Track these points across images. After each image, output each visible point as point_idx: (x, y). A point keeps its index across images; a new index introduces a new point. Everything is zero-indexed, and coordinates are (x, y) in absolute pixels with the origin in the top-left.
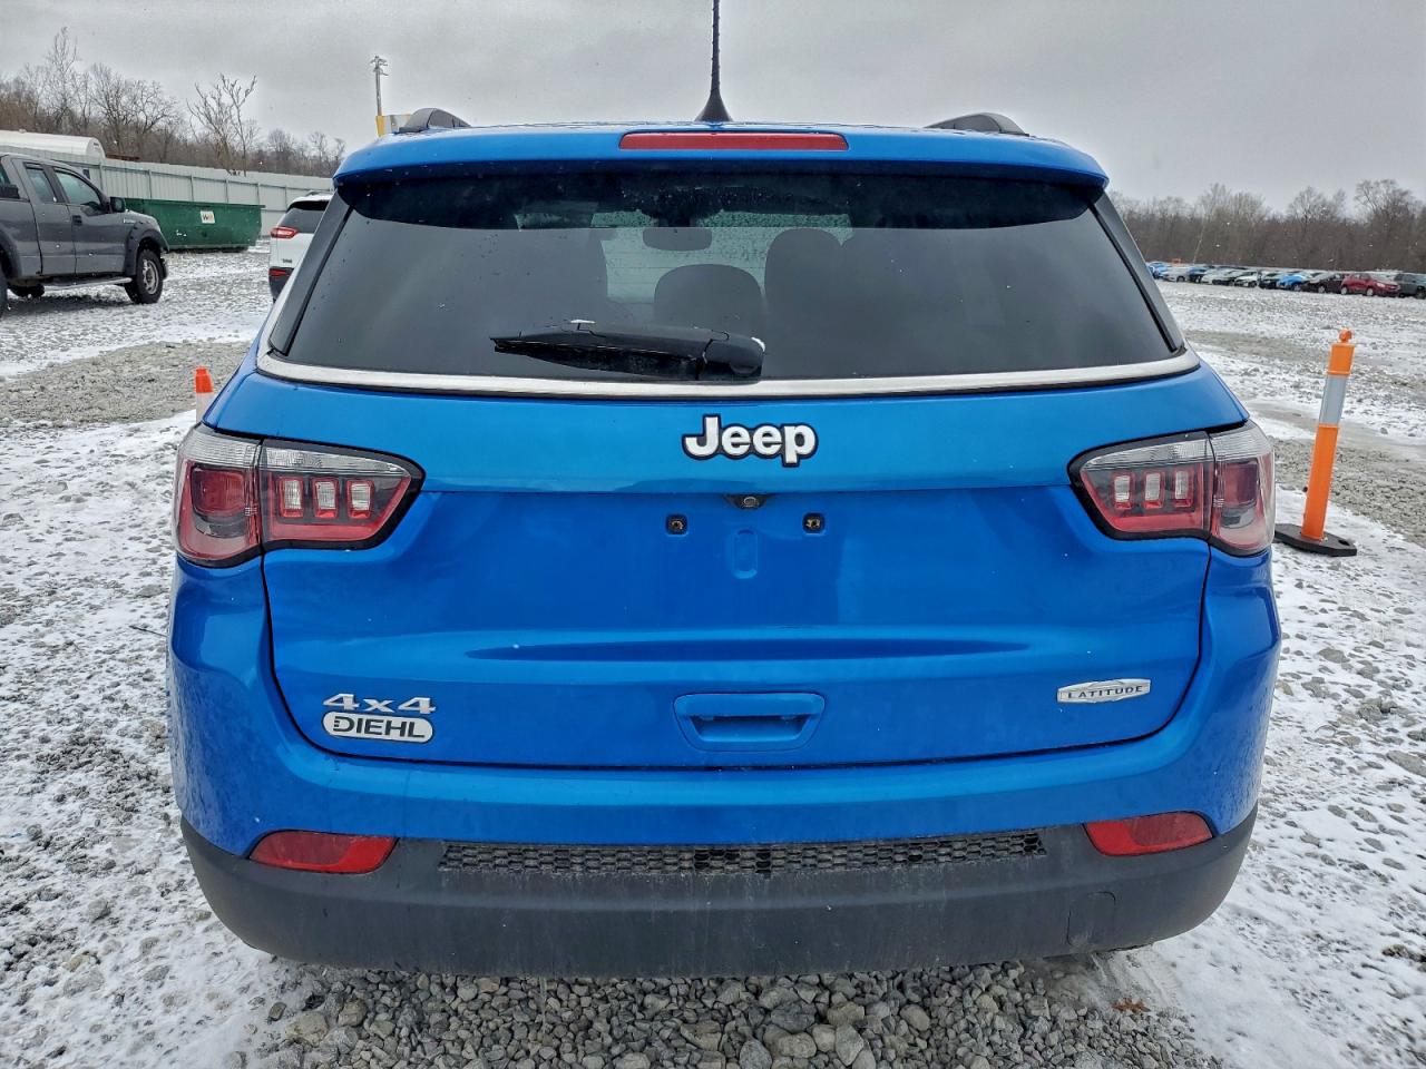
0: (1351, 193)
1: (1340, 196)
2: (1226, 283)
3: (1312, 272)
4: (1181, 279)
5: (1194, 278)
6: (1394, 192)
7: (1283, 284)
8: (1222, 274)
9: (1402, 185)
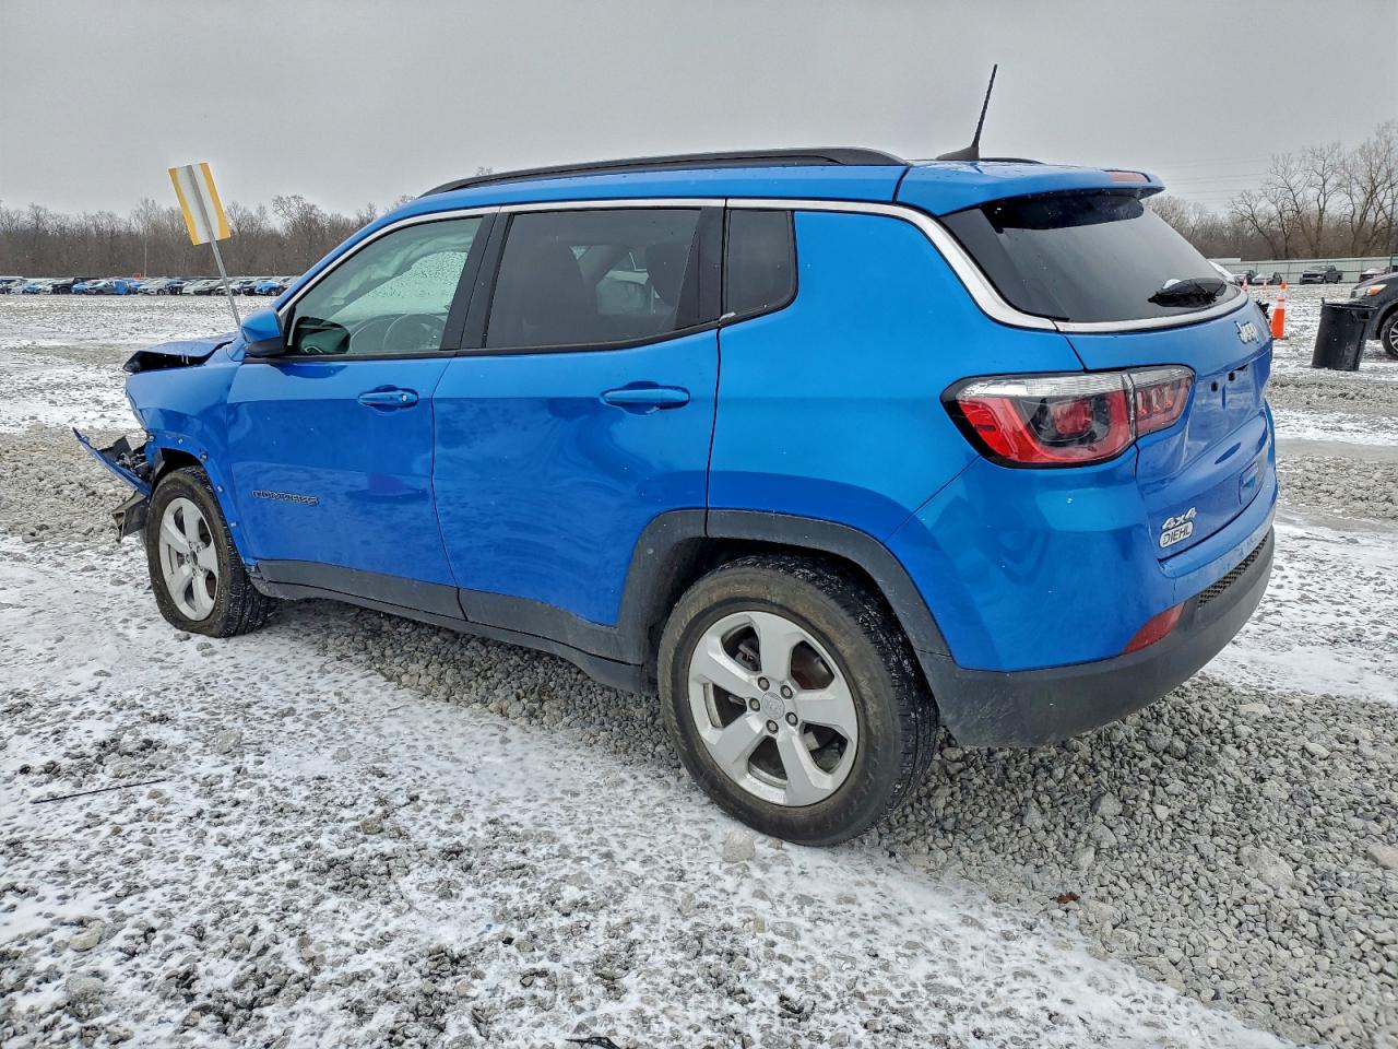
0: (270, 209)
1: (262, 210)
2: (209, 292)
3: (283, 278)
4: (160, 292)
5: (175, 291)
6: (304, 206)
7: (261, 290)
8: (201, 285)
9: (309, 200)
